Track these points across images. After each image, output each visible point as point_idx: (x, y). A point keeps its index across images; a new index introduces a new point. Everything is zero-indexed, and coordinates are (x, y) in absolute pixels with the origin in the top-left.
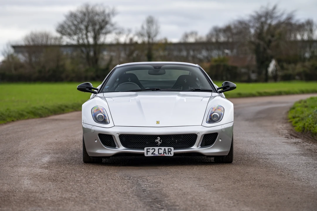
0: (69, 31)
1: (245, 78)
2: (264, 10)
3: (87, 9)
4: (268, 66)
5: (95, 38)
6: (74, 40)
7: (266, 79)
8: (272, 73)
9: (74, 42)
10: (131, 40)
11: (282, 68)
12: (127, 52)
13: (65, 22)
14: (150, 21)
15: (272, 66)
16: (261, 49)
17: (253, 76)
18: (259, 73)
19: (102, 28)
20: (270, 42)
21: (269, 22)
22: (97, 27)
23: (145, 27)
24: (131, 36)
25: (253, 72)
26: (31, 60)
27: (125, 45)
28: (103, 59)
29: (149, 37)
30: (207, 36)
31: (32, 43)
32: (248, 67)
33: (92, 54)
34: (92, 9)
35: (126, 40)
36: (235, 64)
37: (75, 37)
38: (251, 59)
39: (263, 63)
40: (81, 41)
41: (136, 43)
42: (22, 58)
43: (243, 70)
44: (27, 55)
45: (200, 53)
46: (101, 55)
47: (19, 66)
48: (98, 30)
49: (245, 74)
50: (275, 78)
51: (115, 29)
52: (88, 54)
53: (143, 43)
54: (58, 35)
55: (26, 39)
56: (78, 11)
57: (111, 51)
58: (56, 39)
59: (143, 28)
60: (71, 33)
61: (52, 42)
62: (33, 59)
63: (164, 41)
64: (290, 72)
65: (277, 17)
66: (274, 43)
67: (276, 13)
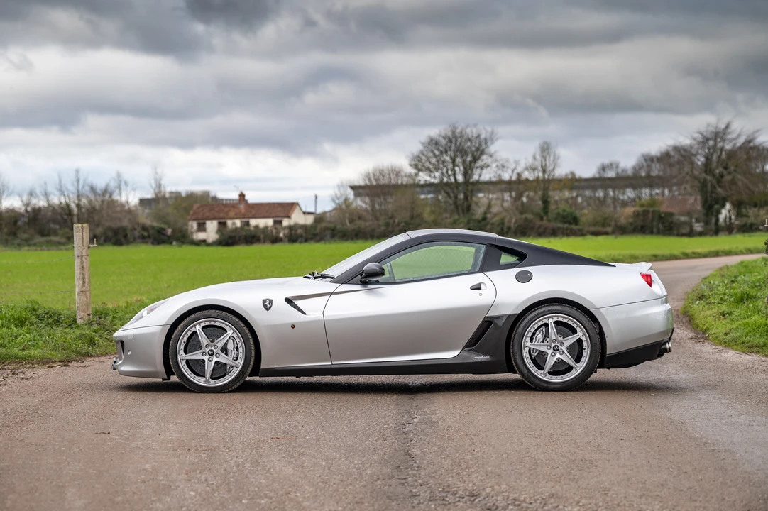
0: (427, 164)
1: (685, 230)
2: (711, 129)
3: (453, 132)
4: (719, 212)
5: (466, 174)
6: (435, 177)
7: (717, 231)
8: (725, 221)
9: (436, 181)
10: (519, 175)
11: (739, 215)
12: (514, 194)
13: (422, 153)
14: (545, 149)
15: (725, 213)
16: (709, 188)
17: (698, 227)
18: (707, 223)
19: (475, 159)
20: (722, 176)
21: (720, 145)
22: (469, 159)
23: (538, 157)
24: (519, 170)
25: (698, 221)
26: (373, 206)
27: (510, 182)
28: (477, 204)
29: (544, 172)
30: (634, 168)
31: (374, 183)
32: (689, 214)
33: (461, 196)
34: (461, 132)
35: (511, 177)
36: (670, 210)
37: (437, 174)
38: (695, 202)
39: (711, 207)
40: (445, 180)
41: (527, 180)
42: (360, 203)
43: (683, 219)
44: (367, 200)
45: (624, 194)
46: (474, 199)
47: (356, 216)
48: (471, 162)
49: (685, 223)
50: (729, 229)
51: (496, 161)
52: (456, 198)
53: (537, 180)
54: (413, 171)
55: (368, 176)
56: (440, 136)
57: (489, 192)
58: (410, 176)
59: (534, 157)
60: (431, 167)
61: (405, 181)
62: (377, 207)
63: (570, 177)
64: (752, 220)
65: (731, 140)
66: (727, 178)
67: (729, 133)
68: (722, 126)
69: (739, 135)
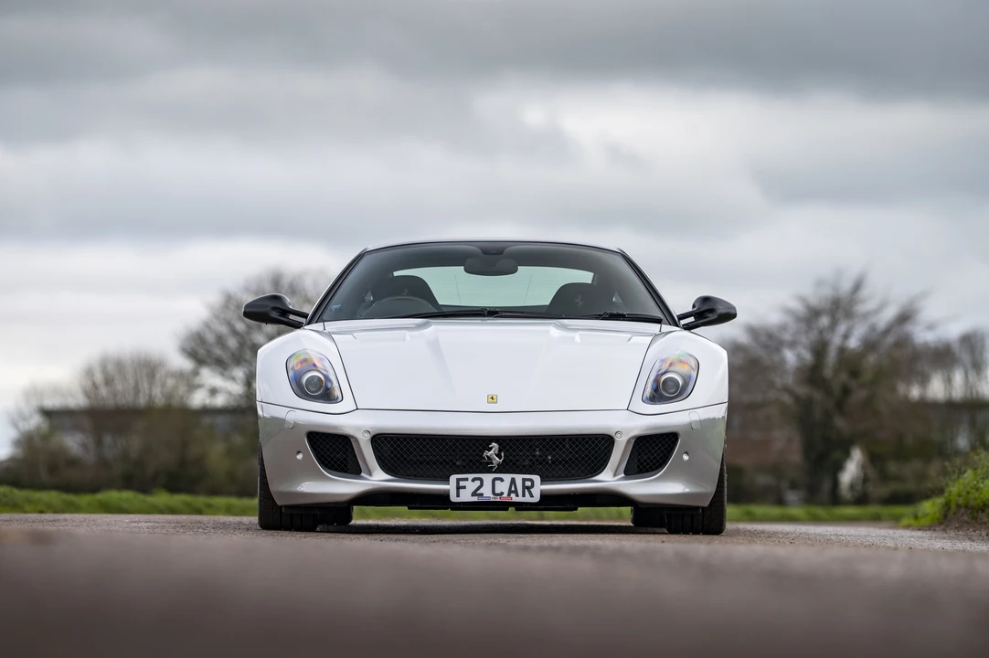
0: (218, 352)
2: (827, 292)
4: (839, 467)
8: (852, 487)
11: (884, 477)
13: (207, 325)
15: (851, 470)
16: (817, 414)
17: (793, 499)
18: (812, 491)
20: (846, 391)
25: (793, 486)
32: (776, 470)
36: (737, 461)
37: (240, 373)
38: (786, 443)
39: (823, 457)
43: (762, 480)
47: (61, 461)
49: (766, 490)
54: (185, 364)
55: (88, 374)
58: (180, 376)
60: (227, 358)
61: (167, 386)
64: (908, 486)
65: (866, 316)
66: (859, 395)
67: (863, 301)
68: (846, 286)
69: (882, 306)
